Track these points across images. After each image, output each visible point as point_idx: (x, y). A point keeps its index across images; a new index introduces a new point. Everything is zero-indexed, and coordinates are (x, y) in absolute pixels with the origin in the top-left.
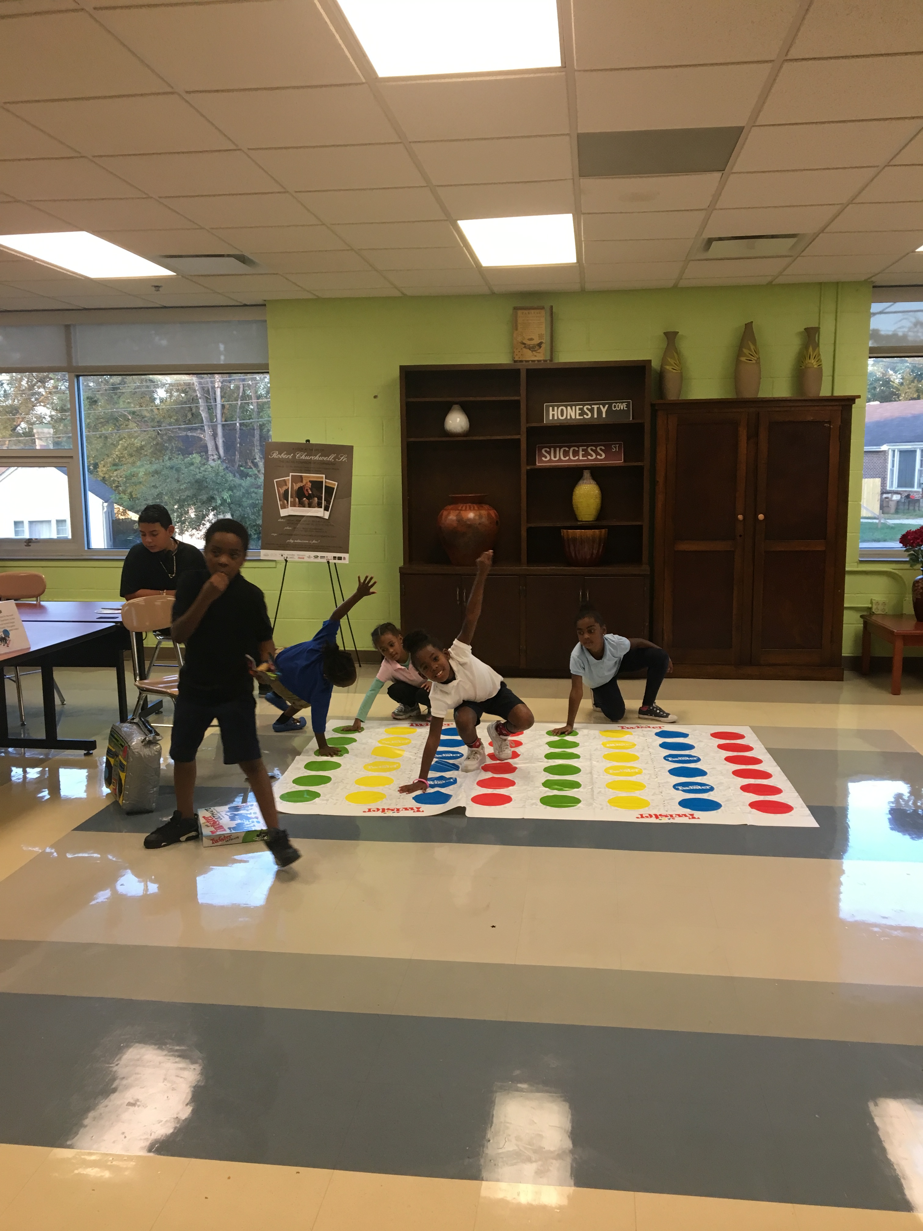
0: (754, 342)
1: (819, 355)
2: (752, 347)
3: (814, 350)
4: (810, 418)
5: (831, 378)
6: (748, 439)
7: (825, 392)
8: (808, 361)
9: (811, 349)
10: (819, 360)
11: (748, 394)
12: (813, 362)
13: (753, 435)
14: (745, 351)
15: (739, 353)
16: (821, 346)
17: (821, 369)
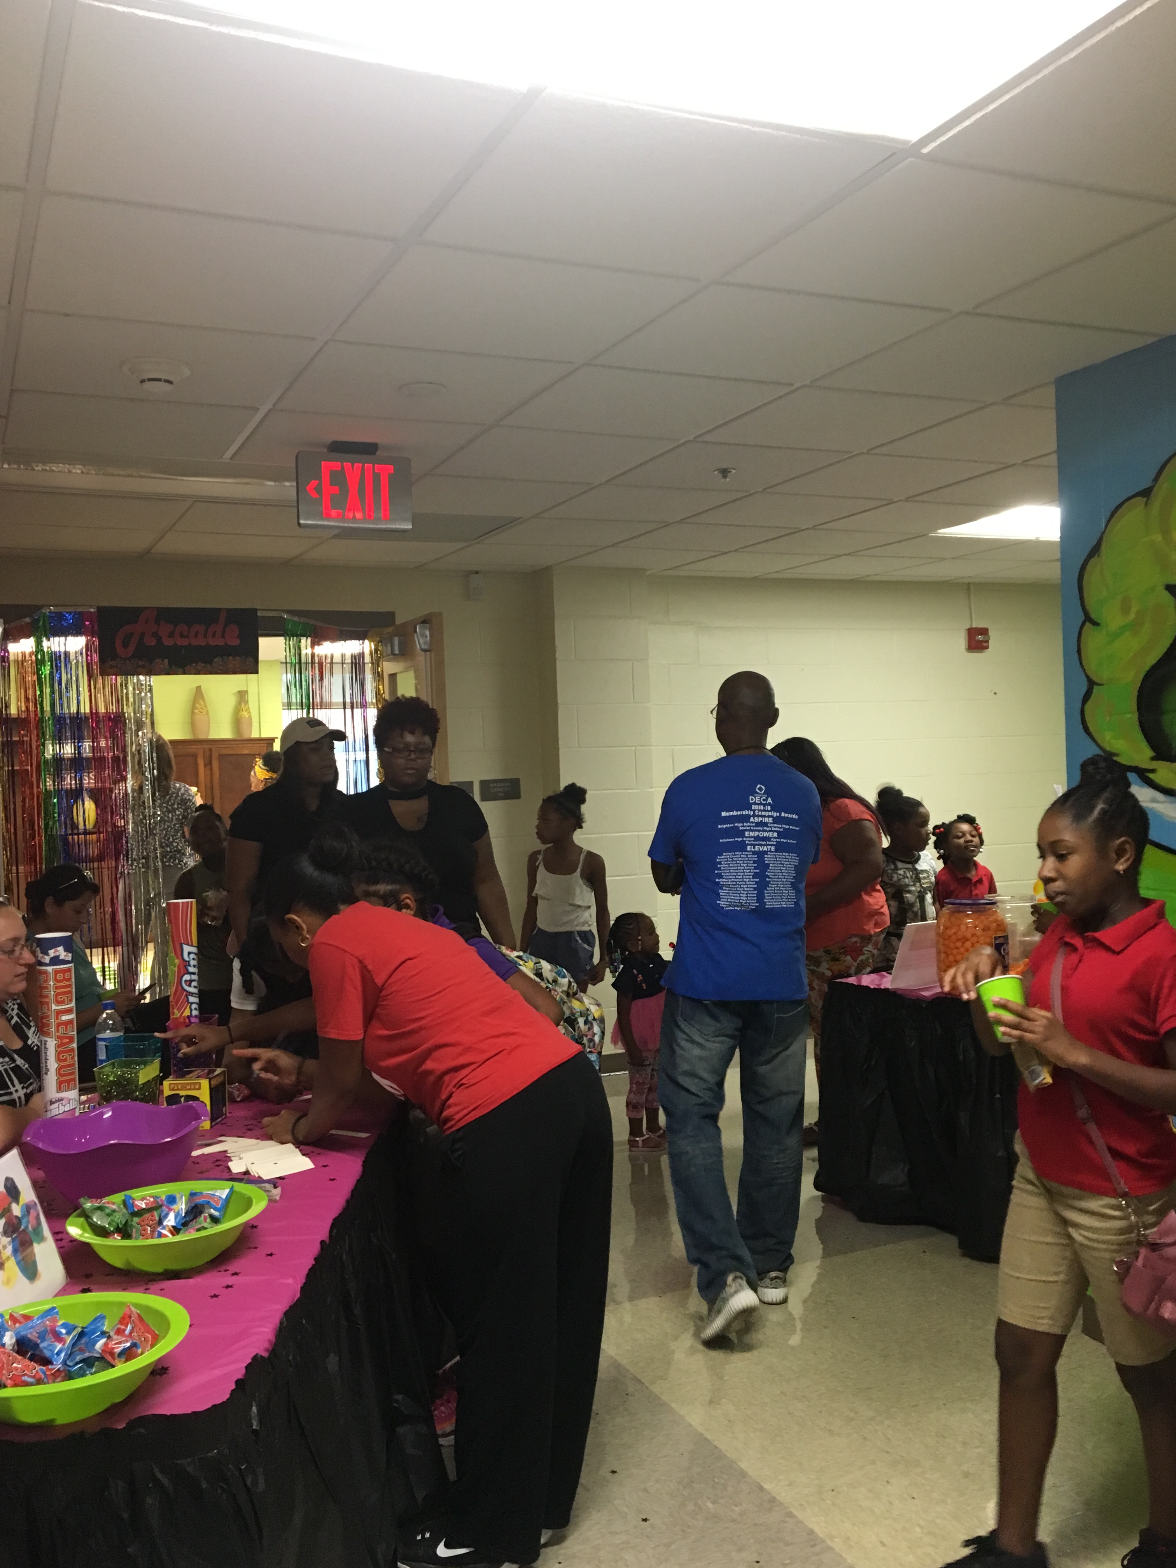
0: (204, 700)
1: (249, 709)
2: (202, 703)
3: (245, 706)
4: (246, 752)
5: (258, 724)
6: (205, 766)
7: (255, 735)
8: (241, 713)
9: (243, 705)
10: (249, 713)
11: (202, 737)
12: (245, 714)
13: (209, 764)
14: (197, 705)
15: (194, 707)
16: (250, 703)
17: (251, 719)
